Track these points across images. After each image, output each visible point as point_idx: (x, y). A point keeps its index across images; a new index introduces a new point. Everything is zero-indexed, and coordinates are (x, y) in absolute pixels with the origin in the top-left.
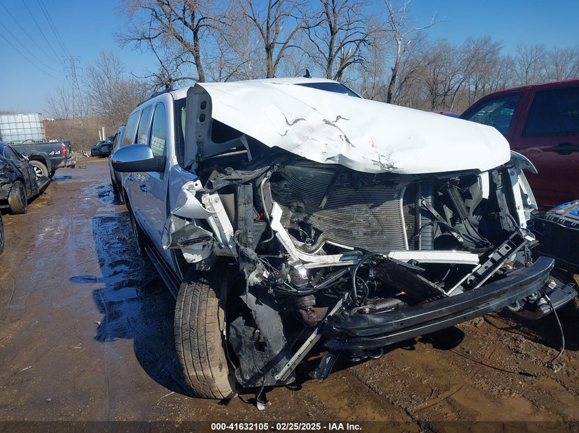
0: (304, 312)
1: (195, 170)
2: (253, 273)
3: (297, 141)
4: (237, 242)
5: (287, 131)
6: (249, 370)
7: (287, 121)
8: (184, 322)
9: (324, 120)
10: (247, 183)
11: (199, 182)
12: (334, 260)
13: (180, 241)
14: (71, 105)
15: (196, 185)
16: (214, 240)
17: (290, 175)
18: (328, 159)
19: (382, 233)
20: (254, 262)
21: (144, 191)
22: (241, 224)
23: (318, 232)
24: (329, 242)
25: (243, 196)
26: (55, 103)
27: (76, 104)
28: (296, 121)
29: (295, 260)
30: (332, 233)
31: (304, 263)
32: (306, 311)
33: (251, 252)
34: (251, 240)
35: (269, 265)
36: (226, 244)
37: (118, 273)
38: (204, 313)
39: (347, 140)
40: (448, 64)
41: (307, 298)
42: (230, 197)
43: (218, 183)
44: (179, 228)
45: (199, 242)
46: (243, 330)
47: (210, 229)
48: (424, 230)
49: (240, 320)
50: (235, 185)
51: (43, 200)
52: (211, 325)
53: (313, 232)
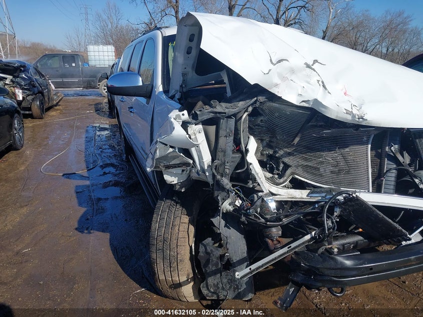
0: (270, 241)
1: (178, 99)
2: (227, 201)
3: (276, 80)
4: (214, 171)
5: (270, 70)
6: (214, 284)
7: (271, 60)
8: (159, 234)
9: (306, 64)
10: (229, 117)
11: (185, 112)
12: (301, 195)
13: (162, 164)
14: (83, 41)
15: (183, 115)
16: (193, 167)
17: (267, 111)
18: (303, 101)
19: (348, 172)
20: (228, 191)
21: (131, 112)
22: (220, 155)
23: (287, 167)
24: (297, 176)
25: (225, 128)
26: (72, 39)
27: (87, 41)
28: (280, 61)
29: (266, 191)
30: (300, 169)
31: (273, 194)
32: (272, 240)
33: (226, 182)
34: (227, 171)
35: (242, 196)
36: (204, 171)
37: (107, 174)
38: (177, 228)
39: (324, 86)
40: (368, 30)
41: (274, 230)
42: (212, 129)
43: (203, 115)
44: (163, 154)
45: (179, 167)
46: (211, 250)
47: (191, 157)
48: (389, 174)
49: (209, 241)
50: (219, 117)
51: (58, 110)
52: (182, 239)
53: (282, 166)
